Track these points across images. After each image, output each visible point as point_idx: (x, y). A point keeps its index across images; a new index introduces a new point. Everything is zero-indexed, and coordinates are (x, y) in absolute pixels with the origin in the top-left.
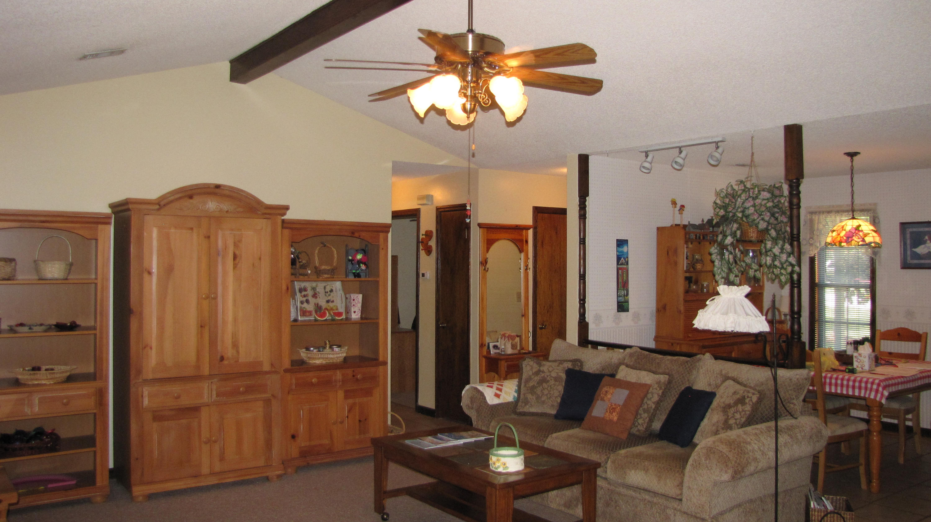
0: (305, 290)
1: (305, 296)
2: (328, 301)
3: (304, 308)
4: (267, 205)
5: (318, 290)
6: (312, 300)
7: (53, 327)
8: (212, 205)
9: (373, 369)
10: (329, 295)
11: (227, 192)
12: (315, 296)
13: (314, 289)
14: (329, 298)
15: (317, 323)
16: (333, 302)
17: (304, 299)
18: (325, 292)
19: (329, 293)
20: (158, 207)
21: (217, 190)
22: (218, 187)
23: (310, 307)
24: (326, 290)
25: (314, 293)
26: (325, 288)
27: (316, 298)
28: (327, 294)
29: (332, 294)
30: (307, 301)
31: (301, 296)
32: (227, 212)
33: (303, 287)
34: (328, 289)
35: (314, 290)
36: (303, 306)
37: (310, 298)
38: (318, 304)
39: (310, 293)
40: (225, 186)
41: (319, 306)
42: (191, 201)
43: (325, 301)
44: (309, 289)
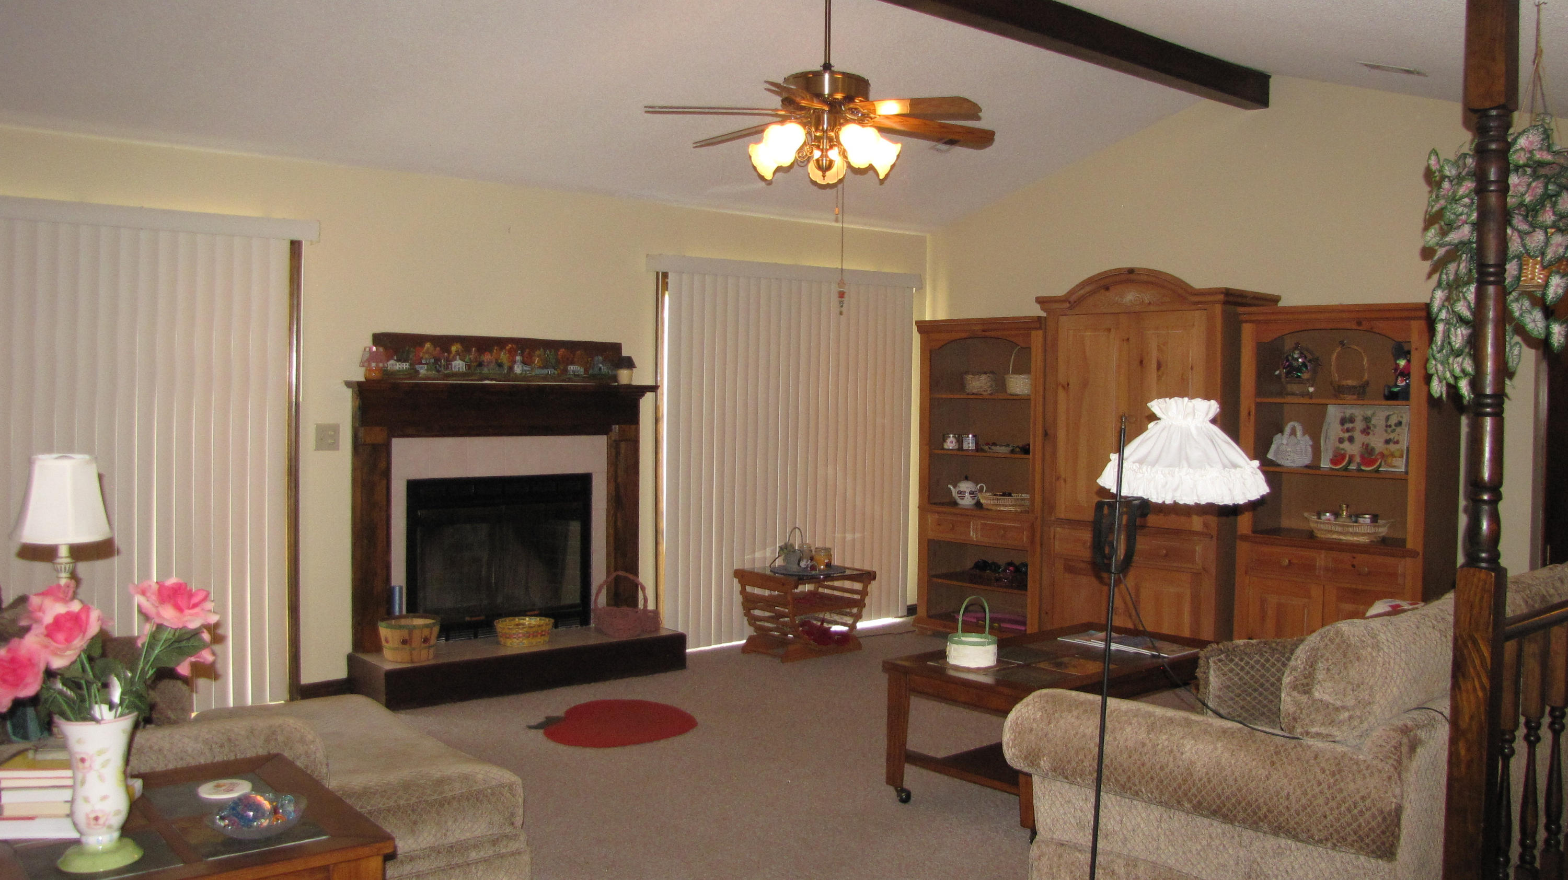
0: (1352, 420)
1: (1348, 430)
2: (1388, 442)
3: (1343, 449)
4: (1196, 290)
5: (1373, 422)
6: (1359, 438)
7: (1018, 449)
8: (1131, 296)
9: (1390, 561)
10: (1393, 431)
11: (1145, 278)
12: (1366, 431)
13: (1367, 420)
14: (1392, 436)
15: (1361, 474)
16: (1397, 442)
17: (1347, 435)
18: (1387, 426)
19: (1393, 427)
20: (1068, 305)
21: (1132, 276)
22: (1131, 271)
23: (1352, 449)
24: (1389, 423)
25: (1365, 427)
26: (1388, 418)
27: (1368, 434)
28: (1389, 430)
29: (1398, 429)
30: (1351, 440)
31: (1342, 430)
32: (1150, 303)
33: (1347, 416)
34: (1393, 421)
35: (1367, 422)
36: (1341, 446)
37: (1357, 435)
38: (1367, 445)
39: (1359, 425)
40: (1139, 269)
41: (1370, 448)
42: (1107, 294)
43: (1382, 440)
44: (1359, 419)
